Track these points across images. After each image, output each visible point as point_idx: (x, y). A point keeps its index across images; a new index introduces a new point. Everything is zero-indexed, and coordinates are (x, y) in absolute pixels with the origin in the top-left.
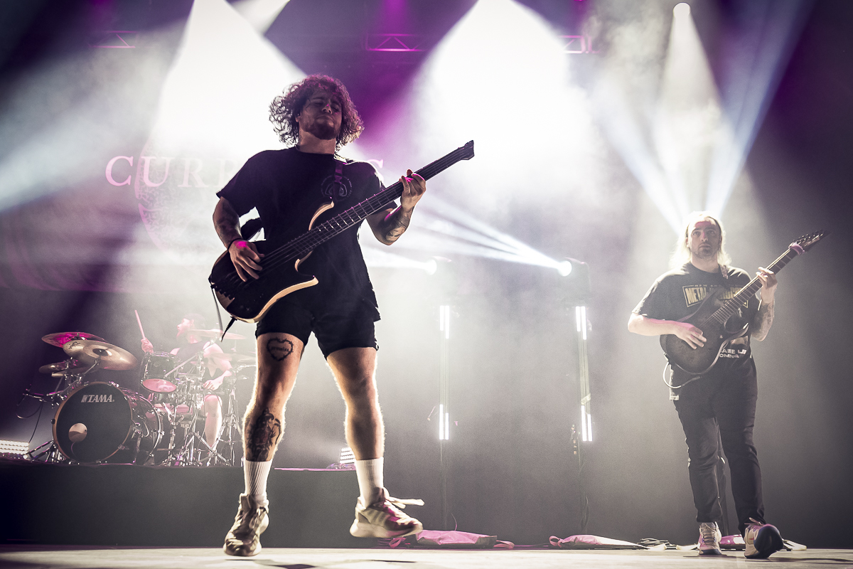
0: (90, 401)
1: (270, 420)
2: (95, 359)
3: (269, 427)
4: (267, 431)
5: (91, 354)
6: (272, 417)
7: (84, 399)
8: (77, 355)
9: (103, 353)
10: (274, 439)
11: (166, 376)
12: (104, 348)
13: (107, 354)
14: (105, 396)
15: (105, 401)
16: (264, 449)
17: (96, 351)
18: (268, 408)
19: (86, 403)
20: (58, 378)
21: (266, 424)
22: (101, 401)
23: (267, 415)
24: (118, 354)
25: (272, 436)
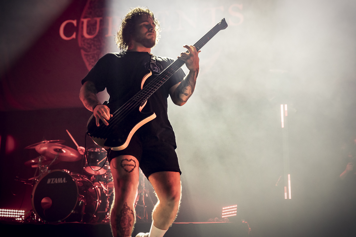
0: (52, 183)
1: (128, 211)
2: (55, 155)
3: (128, 215)
4: (127, 218)
5: (53, 152)
6: (129, 208)
7: (49, 181)
8: (44, 153)
9: (60, 151)
10: (131, 223)
11: (98, 164)
12: (60, 148)
13: (62, 152)
14: (61, 179)
15: (61, 182)
16: (127, 229)
17: (56, 150)
18: (126, 203)
19: (50, 184)
20: (35, 168)
21: (126, 213)
22: (59, 182)
23: (127, 207)
24: (69, 151)
25: (130, 221)
